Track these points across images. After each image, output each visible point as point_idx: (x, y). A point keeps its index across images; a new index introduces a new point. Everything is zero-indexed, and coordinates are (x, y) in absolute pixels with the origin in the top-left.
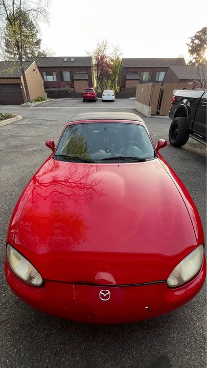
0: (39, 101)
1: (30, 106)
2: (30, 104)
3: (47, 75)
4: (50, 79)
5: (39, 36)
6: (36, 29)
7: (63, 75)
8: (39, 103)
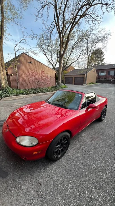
0: (91, 84)
1: (84, 86)
2: (85, 85)
3: (101, 73)
4: (102, 74)
5: (104, 57)
6: (103, 54)
7: (110, 72)
8: (90, 85)
